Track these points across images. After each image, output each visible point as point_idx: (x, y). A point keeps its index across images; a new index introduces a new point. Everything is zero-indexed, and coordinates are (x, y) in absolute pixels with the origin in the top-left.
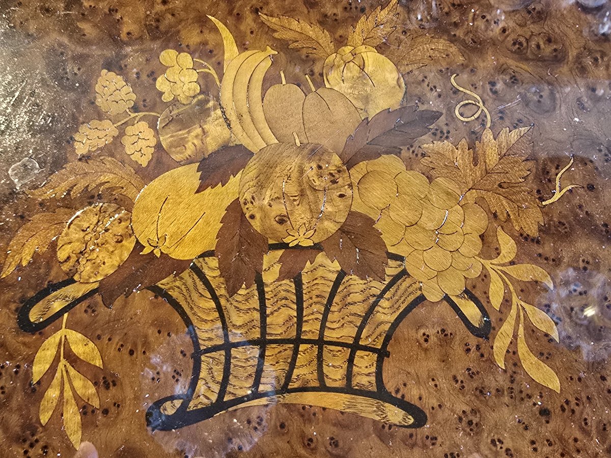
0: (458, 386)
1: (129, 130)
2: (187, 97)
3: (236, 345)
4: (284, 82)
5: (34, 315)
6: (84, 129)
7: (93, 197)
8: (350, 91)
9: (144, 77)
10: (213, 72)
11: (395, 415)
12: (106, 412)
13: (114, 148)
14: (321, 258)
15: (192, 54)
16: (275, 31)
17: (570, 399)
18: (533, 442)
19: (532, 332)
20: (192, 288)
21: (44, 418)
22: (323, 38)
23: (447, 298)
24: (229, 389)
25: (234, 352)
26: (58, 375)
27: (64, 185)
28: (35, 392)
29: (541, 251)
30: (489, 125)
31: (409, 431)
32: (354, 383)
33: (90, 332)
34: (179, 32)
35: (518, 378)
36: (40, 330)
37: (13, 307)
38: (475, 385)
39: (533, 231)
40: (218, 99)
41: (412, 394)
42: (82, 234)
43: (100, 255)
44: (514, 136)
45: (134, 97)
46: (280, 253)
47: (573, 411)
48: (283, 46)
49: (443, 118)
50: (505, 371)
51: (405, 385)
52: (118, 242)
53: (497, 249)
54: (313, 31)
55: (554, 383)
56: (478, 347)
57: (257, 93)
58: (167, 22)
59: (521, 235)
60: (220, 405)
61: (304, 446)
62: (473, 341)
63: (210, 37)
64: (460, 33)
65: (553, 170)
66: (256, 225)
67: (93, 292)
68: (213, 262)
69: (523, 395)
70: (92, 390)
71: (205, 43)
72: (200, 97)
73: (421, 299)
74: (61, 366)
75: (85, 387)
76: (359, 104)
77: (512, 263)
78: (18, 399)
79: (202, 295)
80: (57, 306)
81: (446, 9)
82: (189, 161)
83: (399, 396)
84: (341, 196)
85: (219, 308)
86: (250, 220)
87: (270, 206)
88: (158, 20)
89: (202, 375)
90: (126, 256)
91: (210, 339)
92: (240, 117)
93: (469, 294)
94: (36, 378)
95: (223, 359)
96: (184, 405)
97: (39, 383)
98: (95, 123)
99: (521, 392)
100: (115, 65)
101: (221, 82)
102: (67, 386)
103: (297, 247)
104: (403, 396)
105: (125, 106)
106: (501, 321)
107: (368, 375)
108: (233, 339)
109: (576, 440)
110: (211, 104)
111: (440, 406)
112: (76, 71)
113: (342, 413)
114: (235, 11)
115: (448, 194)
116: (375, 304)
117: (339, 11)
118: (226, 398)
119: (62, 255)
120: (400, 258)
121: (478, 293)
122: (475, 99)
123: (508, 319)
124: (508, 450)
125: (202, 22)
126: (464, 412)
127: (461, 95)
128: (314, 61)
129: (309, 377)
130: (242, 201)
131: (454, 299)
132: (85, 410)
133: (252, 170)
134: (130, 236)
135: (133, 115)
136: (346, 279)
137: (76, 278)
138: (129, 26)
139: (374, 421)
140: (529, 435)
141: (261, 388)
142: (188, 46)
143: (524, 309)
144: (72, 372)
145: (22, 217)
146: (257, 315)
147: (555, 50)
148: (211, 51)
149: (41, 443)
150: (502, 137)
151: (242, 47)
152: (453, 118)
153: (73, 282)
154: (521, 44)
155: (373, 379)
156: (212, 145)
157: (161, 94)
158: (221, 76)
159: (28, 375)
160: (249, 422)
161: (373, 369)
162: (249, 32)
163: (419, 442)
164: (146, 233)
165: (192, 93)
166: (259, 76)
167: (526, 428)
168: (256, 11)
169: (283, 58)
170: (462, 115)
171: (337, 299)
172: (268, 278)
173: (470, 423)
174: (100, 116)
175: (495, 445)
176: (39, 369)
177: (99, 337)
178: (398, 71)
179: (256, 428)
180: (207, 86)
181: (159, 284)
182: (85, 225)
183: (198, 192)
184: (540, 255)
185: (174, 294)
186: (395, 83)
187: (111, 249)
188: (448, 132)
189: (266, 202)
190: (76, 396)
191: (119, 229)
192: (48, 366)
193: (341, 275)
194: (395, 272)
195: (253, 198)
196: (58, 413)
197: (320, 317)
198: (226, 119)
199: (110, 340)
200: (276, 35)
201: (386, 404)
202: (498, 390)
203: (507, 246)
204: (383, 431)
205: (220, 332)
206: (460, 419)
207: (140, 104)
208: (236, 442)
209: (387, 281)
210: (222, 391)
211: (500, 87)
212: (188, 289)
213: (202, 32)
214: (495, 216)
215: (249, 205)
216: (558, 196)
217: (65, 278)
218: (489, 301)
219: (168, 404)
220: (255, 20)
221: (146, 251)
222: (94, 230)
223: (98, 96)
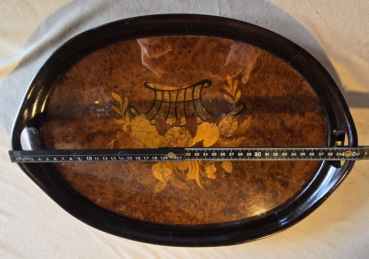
0: (136, 93)
4: (183, 171)
5: (242, 107)
7: (230, 138)
8: (166, 169)
9: (220, 171)
10: (202, 173)
11: (151, 85)
12: (222, 83)
14: (171, 124)
15: (207, 178)
16: (186, 185)
17: (110, 91)
18: (119, 80)
19: (119, 107)
21: (236, 81)
22: (173, 184)
23: (140, 114)
24: (192, 90)
25: (191, 99)
26: (234, 92)
27: (238, 141)
28: (239, 88)
29: (117, 127)
31: (148, 81)
32: (162, 92)
33: (227, 103)
34: (212, 184)
35: (122, 95)
36: (240, 103)
37: (247, 109)
38: (132, 93)
39: (118, 132)
40: (200, 166)
41: (147, 90)
42: (232, 128)
43: (227, 123)
45: (222, 165)
46: (181, 125)
47: (109, 88)
48: (184, 181)
50: (125, 97)
51: (149, 93)
52: (222, 126)
53: (127, 127)
54: (176, 185)
55: (113, 94)
56: (132, 102)
57: (190, 167)
58: (215, 187)
59: (121, 131)
60: (194, 86)
61: (173, 77)
62: (133, 104)
63: (203, 183)
64: (138, 186)
66: (188, 132)
67: (228, 113)
68: (198, 122)
69: (121, 91)
70: (225, 88)
71: (204, 181)
72: (204, 166)
73: (146, 114)
74: (234, 94)
75: (227, 89)
76: (163, 165)
77: (124, 124)
78: (244, 85)
79: (200, 113)
80: (236, 109)
81: (141, 192)
83: (151, 90)
84: (167, 140)
85: (196, 110)
87: (185, 137)
88: (217, 187)
89: (199, 94)
90: (220, 123)
91: (198, 102)
92: (194, 161)
93: (134, 115)
94: (240, 91)
95: (194, 97)
96: (203, 86)
97: (239, 90)
99: (121, 92)
100: (228, 174)
101: (200, 170)
102: (232, 89)
103: (177, 126)
104: (150, 90)
105: (224, 163)
106: (126, 109)
107: (158, 95)
108: (192, 102)
109: (108, 81)
110: (202, 164)
111: (141, 88)
112: (238, 172)
113: (164, 85)
114: (197, 190)
115: (140, 142)
116: (157, 112)
117: (169, 191)
118: (192, 88)
119: (236, 122)
120: (152, 124)
121: (132, 116)
122: (133, 167)
123: (124, 110)
124: (125, 78)
125: (205, 187)
126: (135, 87)
127: (137, 168)
128: (175, 177)
129: (173, 94)
130: (192, 138)
131: (138, 114)
132: (227, 84)
134: (220, 128)
136: (165, 119)
137: (232, 117)
138: (225, 185)
139: (156, 84)
140: (119, 82)
141: (184, 91)
142: (209, 180)
143: (121, 113)
144: (231, 93)
145: (248, 132)
146: (186, 108)
147: (113, 182)
148: (203, 179)
149: (237, 75)
151: (194, 180)
153: (233, 115)
154: (122, 183)
155: (157, 94)
157: (215, 167)
158: (199, 172)
159: (242, 92)
160: (187, 82)
161: (157, 96)
162: (193, 185)
163: (146, 79)
164: (216, 128)
165: (207, 167)
166: (189, 172)
167: (120, 83)
168: (191, 191)
169: (184, 178)
170: (137, 163)
171: (167, 113)
172: (184, 118)
173: (133, 84)
175: (127, 79)
176: (239, 93)
177: (225, 101)
178: (153, 175)
179: (185, 81)
180: (203, 169)
181: (211, 116)
182: (231, 130)
183: (203, 140)
184: (117, 126)
185: (207, 113)
186: (154, 172)
187: (224, 124)
189: (186, 138)
190: (229, 87)
191: (223, 130)
192: (237, 94)
194: (153, 121)
195: (189, 139)
196: (233, 83)
197: (171, 109)
199: (222, 101)
200: (186, 184)
201: (154, 88)
202: (127, 92)
203: (125, 129)
204: (154, 81)
205: (195, 104)
206: (136, 85)
207: (220, 164)
208: (190, 77)
209: (154, 119)
210: (194, 89)
211: (127, 171)
212: (204, 114)
213: (205, 184)
214: (128, 136)
215: (190, 137)
216: (112, 142)
217: (235, 116)
218: (129, 114)
219: (207, 86)
220: (192, 188)
221: (215, 124)
222: (229, 129)
223: (231, 165)
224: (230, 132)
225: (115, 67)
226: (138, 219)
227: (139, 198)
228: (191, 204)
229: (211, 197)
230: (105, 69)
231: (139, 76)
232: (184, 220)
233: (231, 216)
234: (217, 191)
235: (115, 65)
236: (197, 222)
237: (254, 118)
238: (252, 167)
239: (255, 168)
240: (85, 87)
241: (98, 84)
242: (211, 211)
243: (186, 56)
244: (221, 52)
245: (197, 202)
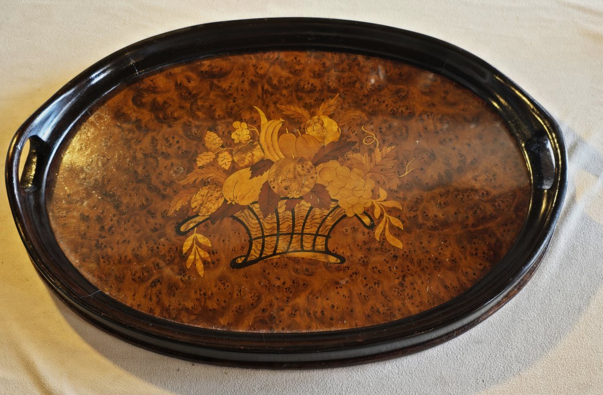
0: (359, 248)
1: (220, 155)
2: (245, 141)
3: (267, 236)
4: (287, 133)
5: (182, 229)
6: (201, 156)
7: (205, 183)
8: (316, 135)
9: (226, 133)
10: (256, 130)
11: (332, 259)
12: (213, 263)
13: (214, 163)
14: (303, 202)
15: (247, 122)
16: (283, 111)
17: (406, 251)
18: (390, 268)
19: (392, 227)
21: (188, 267)
22: (305, 113)
23: (356, 215)
24: (264, 252)
25: (266, 239)
26: (193, 250)
27: (193, 179)
28: (184, 257)
29: (398, 195)
30: (378, 146)
31: (338, 265)
32: (316, 248)
33: (206, 234)
34: (240, 114)
35: (385, 244)
36: (186, 234)
37: (173, 226)
38: (366, 247)
39: (395, 188)
40: (259, 141)
41: (340, 252)
42: (201, 197)
43: (209, 205)
44: (389, 149)
45: (222, 142)
46: (285, 201)
47: (407, 256)
48: (286, 117)
49: (357, 144)
50: (379, 242)
51: (337, 248)
52: (217, 200)
53: (378, 195)
54: (301, 111)
55: (400, 245)
56: (368, 233)
57: (275, 138)
58: (235, 110)
59: (390, 189)
60: (260, 258)
61: (295, 272)
62: (366, 231)
63: (254, 115)
64: (367, 108)
65: (406, 163)
66: (275, 190)
67: (207, 219)
68: (257, 206)
69: (387, 251)
70: (208, 255)
71: (252, 118)
72: (251, 141)
73: (345, 216)
74: (194, 247)
75: (204, 254)
76: (320, 140)
77: (385, 201)
78: (177, 260)
79: (253, 218)
80: (192, 225)
81: (361, 98)
82: (246, 167)
83: (334, 252)
84: (312, 178)
85: (260, 223)
87: (281, 183)
88: (232, 109)
89: (254, 247)
90: (220, 205)
91: (256, 234)
92: (268, 148)
93: (366, 213)
94: (184, 252)
95: (261, 242)
96: (246, 260)
97: (185, 254)
98: (205, 153)
99: (386, 249)
100: (213, 129)
101: (260, 133)
102: (197, 254)
103: (293, 198)
104: (336, 252)
105: (218, 146)
106: (379, 223)
107: (322, 245)
108: (265, 234)
109: (408, 266)
110: (255, 143)
111: (351, 256)
112: (196, 132)
113: (311, 259)
114: (266, 104)
115: (358, 175)
116: (326, 218)
117: (312, 101)
118: (263, 256)
119: (193, 206)
120: (337, 201)
121: (369, 213)
122: (372, 135)
123: (382, 222)
124: (379, 271)
125: (251, 109)
126: (361, 257)
127: (366, 134)
128: (301, 123)
129: (297, 247)
130: (269, 181)
131: (360, 216)
132: (205, 262)
133: (273, 169)
134: (222, 197)
135: (222, 149)
136: (313, 210)
137: (199, 214)
138: (219, 113)
139: (324, 262)
140: (388, 265)
141: (277, 252)
142: (245, 120)
143: (389, 218)
144: (199, 249)
145: (176, 192)
146: (276, 225)
147: (410, 113)
148: (255, 121)
149: (187, 276)
150: (384, 150)
151: (269, 118)
152: (362, 144)
153: (198, 216)
154: (394, 111)
155: (324, 247)
156: (256, 160)
157: (234, 140)
158: (260, 131)
159: (181, 251)
160: (272, 264)
161: (324, 243)
162: (272, 112)
163: (342, 269)
164: (229, 196)
165: (247, 139)
166: (277, 131)
167: (387, 262)
168: (275, 103)
169: (287, 123)
170: (366, 142)
171: (309, 217)
172: (280, 211)
173: (364, 261)
174: (207, 150)
175: (374, 269)
176: (185, 249)
177: (210, 236)
178: (338, 125)
179: (275, 266)
180: (253, 136)
181: (235, 215)
182: (203, 194)
183: (250, 179)
184: (397, 197)
185: (241, 218)
186: (337, 130)
187: (214, 202)
188: (360, 150)
189: (280, 181)
190: (201, 258)
191: (217, 194)
192: (189, 248)
193: (311, 208)
194: (334, 206)
195: (274, 180)
196: (194, 263)
197: (302, 224)
198: (262, 149)
199: (214, 237)
200: (284, 113)
201: (329, 256)
202: (376, 249)
203: (383, 194)
204: (327, 266)
205: (261, 232)
206: (360, 260)
207: (225, 145)
208: (267, 271)
209: (331, 209)
210: (261, 253)
211: (384, 130)
212: (247, 217)
213: (251, 113)
214: (379, 182)
215: (272, 183)
216: (407, 173)
217: (195, 214)
218: (374, 216)
219: (239, 259)
220: (275, 107)
221: (229, 203)
222: (206, 195)
223: (206, 142)
224: (204, 191)
225: (396, 288)
226: (367, 59)
227: (365, 90)
228: (277, 84)
229: (242, 95)
230: (413, 285)
231: (353, 274)
232: (291, 59)
233: (212, 68)
234: (232, 104)
235: (395, 291)
236: (268, 56)
237: (164, 212)
238: (171, 141)
239: (167, 138)
240: (452, 257)
241: (427, 261)
242: (245, 74)
243: (271, 304)
244: (211, 310)
245: (266, 87)
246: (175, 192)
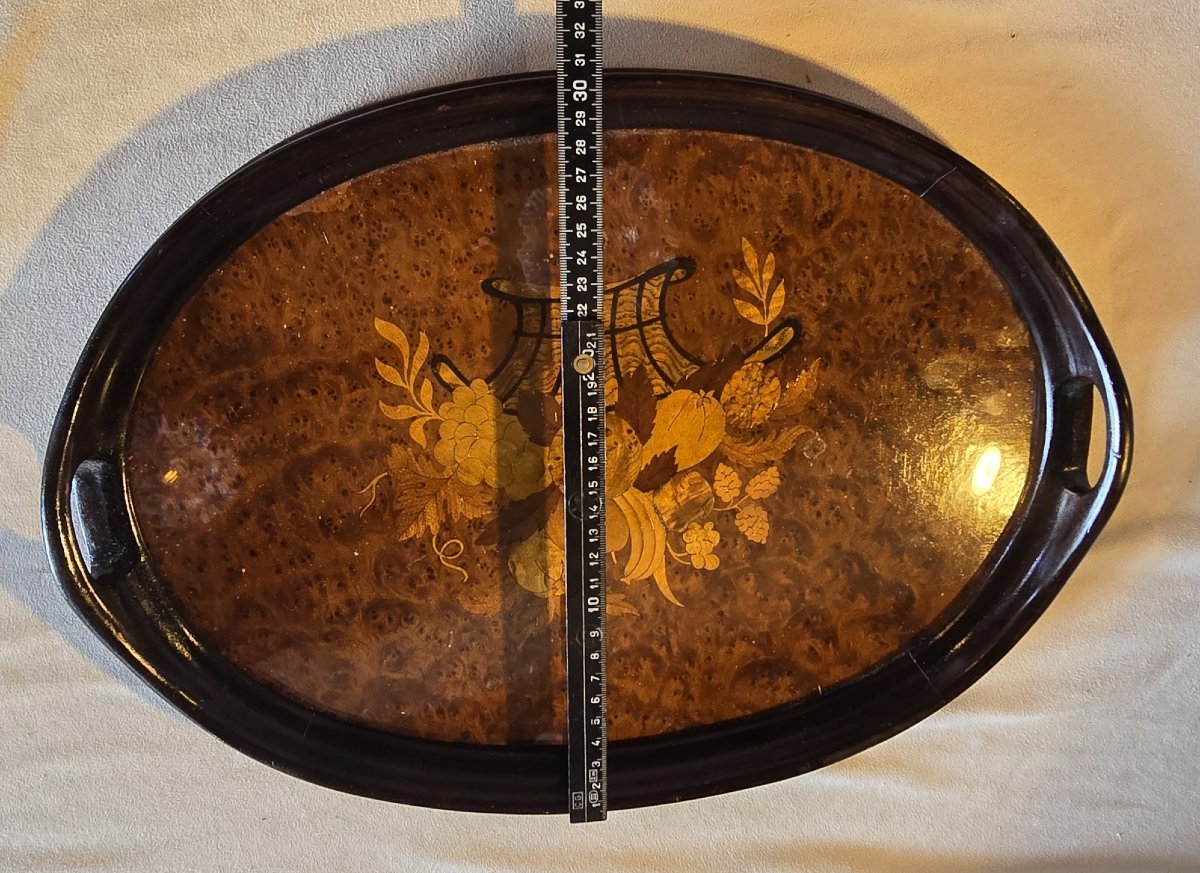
0: (457, 315)
1: (737, 493)
2: (693, 528)
3: (633, 327)
4: (613, 553)
5: (790, 332)
6: (774, 489)
7: (759, 432)
8: (556, 553)
9: (731, 542)
10: (674, 554)
11: (506, 287)
12: (727, 266)
13: (747, 476)
15: (693, 569)
16: (624, 600)
17: (367, 315)
18: (397, 277)
19: (398, 364)
20: (673, 369)
21: (771, 257)
23: (468, 383)
24: (636, 293)
25: (635, 321)
26: (765, 290)
27: (783, 437)
28: (780, 274)
29: (389, 432)
30: (434, 538)
31: (495, 276)
32: (540, 307)
33: (746, 323)
34: (707, 587)
35: (409, 326)
36: (783, 322)
37: (807, 338)
38: (444, 317)
39: (396, 449)
40: (667, 531)
41: (493, 304)
42: (763, 401)
43: (747, 386)
44: (412, 532)
45: (737, 523)
47: (365, 304)
48: (618, 587)
49: (474, 539)
50: (419, 330)
51: (500, 310)
52: (733, 398)
53: (426, 429)
55: (379, 324)
56: (441, 346)
57: (635, 540)
58: (718, 595)
59: (405, 444)
60: (642, 280)
62: (446, 352)
63: (679, 586)
64: (461, 622)
65: (378, 504)
66: (626, 426)
67: (748, 355)
68: (658, 390)
69: (404, 313)
70: (739, 281)
71: (683, 580)
72: (681, 530)
73: (489, 380)
74: (764, 297)
75: (745, 283)
76: (547, 541)
77: (414, 419)
78: (793, 268)
79: (664, 363)
80: (774, 341)
81: (474, 644)
82: (685, 472)
83: (504, 302)
84: (558, 459)
85: (650, 355)
86: (631, 428)
87: (616, 443)
89: (658, 301)
90: (727, 386)
91: (654, 329)
92: (647, 518)
93: (449, 389)
94: (782, 286)
95: (643, 315)
96: (668, 277)
97: (779, 282)
98: (766, 495)
99: (406, 315)
100: (756, 549)
101: (666, 547)
102: (758, 282)
104: (501, 302)
105: (744, 513)
106: (422, 370)
107: (529, 316)
108: (636, 331)
109: (363, 283)
110: (673, 525)
111: (471, 297)
112: (787, 539)
113: (548, 284)
114: (660, 613)
115: (469, 472)
116: (525, 372)
118: (637, 286)
119: (776, 382)
120: (506, 411)
121: (442, 390)
122: (446, 561)
123: (417, 372)
124: (417, 269)
125: (687, 598)
126: (452, 294)
127: (458, 563)
130: (639, 444)
131: (461, 382)
132: (742, 265)
133: (633, 473)
134: (725, 404)
135: (735, 506)
136: (551, 389)
137: (763, 365)
138: (748, 586)
139: (523, 280)
140: (401, 283)
141: (611, 296)
142: (697, 575)
143: (404, 382)
144: (755, 293)
146: (619, 352)
147: (374, 618)
148: (677, 573)
149: (771, 238)
150: (422, 528)
151: (651, 580)
152: (465, 541)
153: (764, 362)
154: (406, 619)
155: (525, 312)
156: (668, 487)
157: (714, 529)
158: (667, 552)
159: (787, 287)
160: (619, 270)
161: (525, 320)
162: (647, 596)
163: (487, 269)
164: (713, 407)
165: (689, 532)
166: (634, 556)
167: (402, 287)
168: (642, 617)
169: (615, 576)
170: (458, 545)
171: (558, 373)
172: (614, 383)
173: (447, 287)
174: (762, 502)
175: (427, 272)
176: (780, 292)
177: (739, 321)
178: (514, 579)
179: (613, 266)
180: (677, 540)
181: (698, 367)
182: (761, 409)
183: (675, 448)
184: (390, 428)
185: (685, 361)
186: (517, 568)
187: (738, 391)
188: (469, 527)
189: (620, 445)
190: (751, 276)
191: (734, 408)
192: (774, 295)
193: (554, 392)
194: (510, 400)
195: (630, 448)
196: (761, 262)
198: (658, 513)
199: (730, 320)
200: (623, 596)
201: (513, 294)
202: (425, 314)
203: (417, 433)
204: (516, 274)
205: (647, 336)
206: (455, 289)
207: (731, 518)
208: (628, 255)
209: (516, 392)
210: (642, 288)
211: (424, 574)
212: (676, 367)
213: (687, 590)
214: (428, 458)
215: (633, 441)
216: (374, 482)
217: (770, 364)
218: (433, 384)
219: (681, 277)
220: (643, 608)
221: (711, 393)
222: (754, 405)
223: (766, 519)
224: (759, 415)
225: (384, 236)
226: (466, 734)
227: (466, 663)
228: (641, 660)
229: (707, 630)
230: (352, 244)
231: (466, 260)
232: (619, 718)
233: (770, 684)
234: (725, 608)
235: (386, 230)
236: (664, 721)
237: (827, 364)
238: (831, 517)
239: (838, 521)
240: (280, 308)
241: (326, 296)
242: (706, 677)
243: (614, 189)
244: (721, 173)
245: (663, 652)
246: (811, 408)
